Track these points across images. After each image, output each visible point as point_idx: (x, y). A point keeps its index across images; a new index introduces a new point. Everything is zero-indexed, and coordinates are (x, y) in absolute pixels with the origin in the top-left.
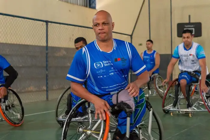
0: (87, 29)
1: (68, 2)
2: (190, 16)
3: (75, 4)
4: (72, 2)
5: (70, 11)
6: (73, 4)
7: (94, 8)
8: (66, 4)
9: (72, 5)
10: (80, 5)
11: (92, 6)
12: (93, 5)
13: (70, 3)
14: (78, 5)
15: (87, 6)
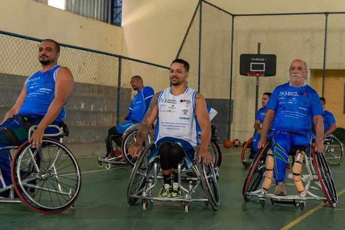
0: (105, 55)
1: (78, 14)
2: (259, 44)
3: (90, 17)
4: (85, 14)
5: (81, 27)
6: (86, 17)
7: (119, 25)
8: (76, 16)
9: (85, 19)
10: (97, 19)
11: (115, 21)
12: (117, 20)
13: (83, 15)
14: (94, 18)
15: (107, 22)
